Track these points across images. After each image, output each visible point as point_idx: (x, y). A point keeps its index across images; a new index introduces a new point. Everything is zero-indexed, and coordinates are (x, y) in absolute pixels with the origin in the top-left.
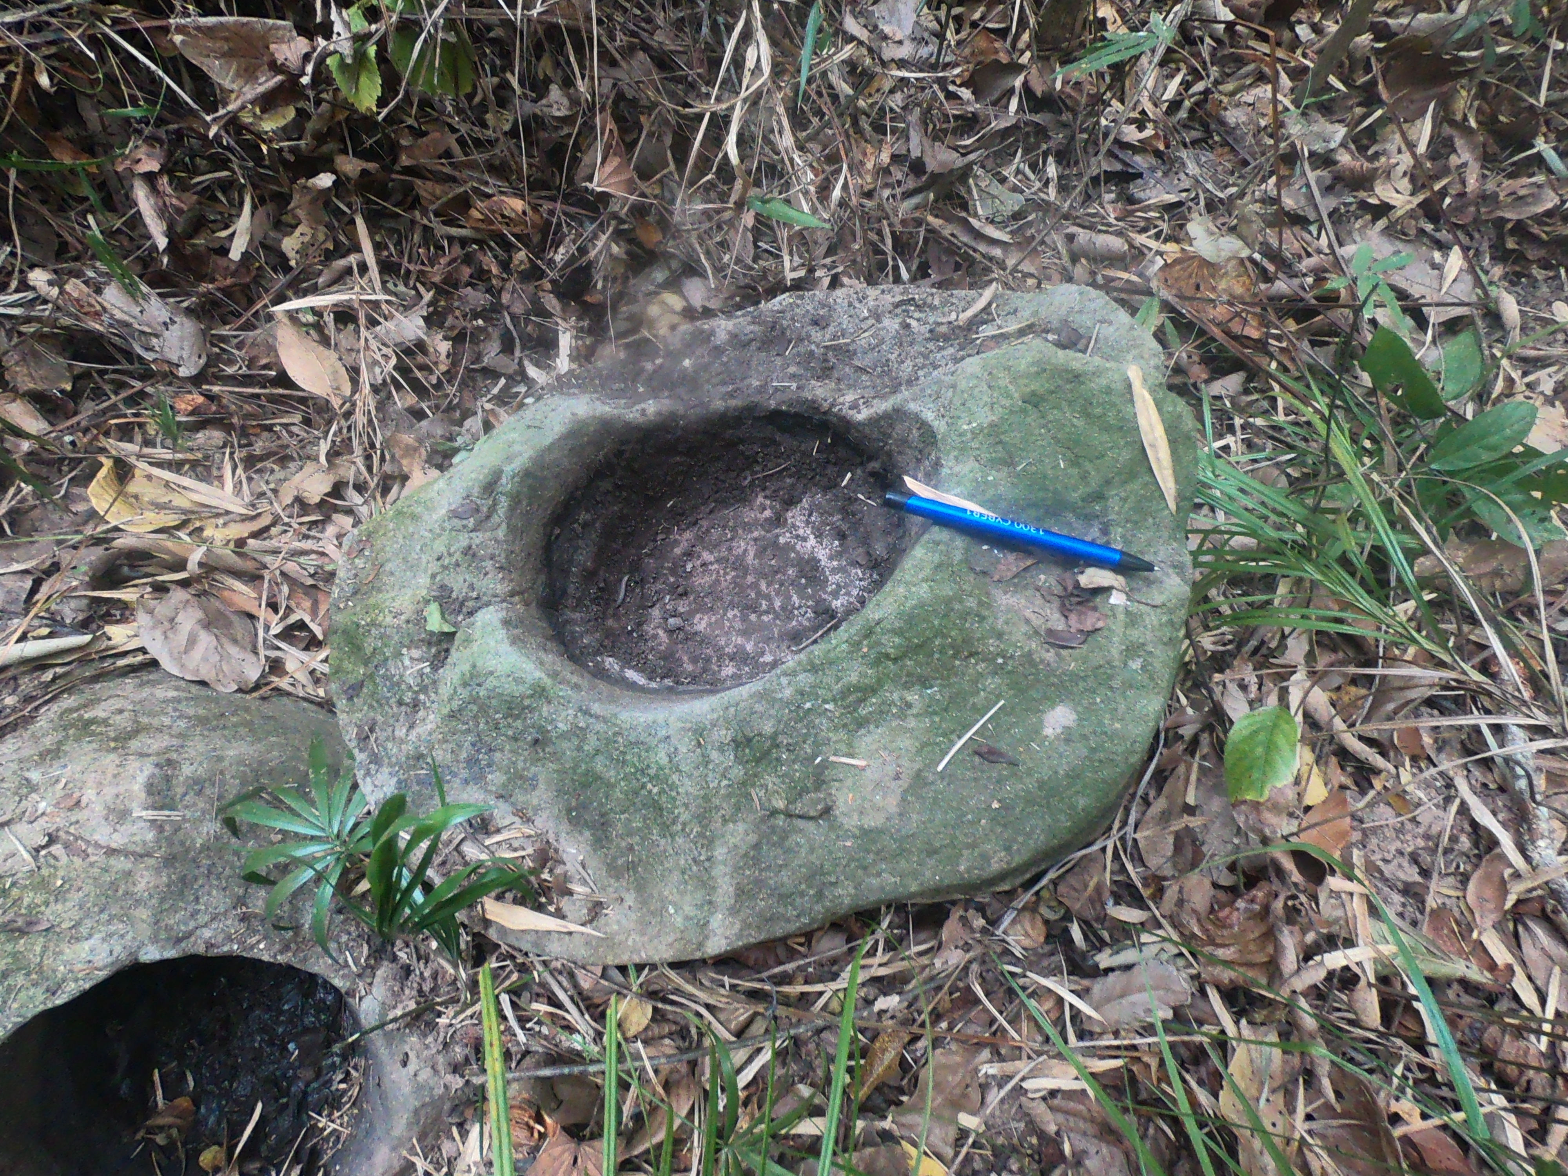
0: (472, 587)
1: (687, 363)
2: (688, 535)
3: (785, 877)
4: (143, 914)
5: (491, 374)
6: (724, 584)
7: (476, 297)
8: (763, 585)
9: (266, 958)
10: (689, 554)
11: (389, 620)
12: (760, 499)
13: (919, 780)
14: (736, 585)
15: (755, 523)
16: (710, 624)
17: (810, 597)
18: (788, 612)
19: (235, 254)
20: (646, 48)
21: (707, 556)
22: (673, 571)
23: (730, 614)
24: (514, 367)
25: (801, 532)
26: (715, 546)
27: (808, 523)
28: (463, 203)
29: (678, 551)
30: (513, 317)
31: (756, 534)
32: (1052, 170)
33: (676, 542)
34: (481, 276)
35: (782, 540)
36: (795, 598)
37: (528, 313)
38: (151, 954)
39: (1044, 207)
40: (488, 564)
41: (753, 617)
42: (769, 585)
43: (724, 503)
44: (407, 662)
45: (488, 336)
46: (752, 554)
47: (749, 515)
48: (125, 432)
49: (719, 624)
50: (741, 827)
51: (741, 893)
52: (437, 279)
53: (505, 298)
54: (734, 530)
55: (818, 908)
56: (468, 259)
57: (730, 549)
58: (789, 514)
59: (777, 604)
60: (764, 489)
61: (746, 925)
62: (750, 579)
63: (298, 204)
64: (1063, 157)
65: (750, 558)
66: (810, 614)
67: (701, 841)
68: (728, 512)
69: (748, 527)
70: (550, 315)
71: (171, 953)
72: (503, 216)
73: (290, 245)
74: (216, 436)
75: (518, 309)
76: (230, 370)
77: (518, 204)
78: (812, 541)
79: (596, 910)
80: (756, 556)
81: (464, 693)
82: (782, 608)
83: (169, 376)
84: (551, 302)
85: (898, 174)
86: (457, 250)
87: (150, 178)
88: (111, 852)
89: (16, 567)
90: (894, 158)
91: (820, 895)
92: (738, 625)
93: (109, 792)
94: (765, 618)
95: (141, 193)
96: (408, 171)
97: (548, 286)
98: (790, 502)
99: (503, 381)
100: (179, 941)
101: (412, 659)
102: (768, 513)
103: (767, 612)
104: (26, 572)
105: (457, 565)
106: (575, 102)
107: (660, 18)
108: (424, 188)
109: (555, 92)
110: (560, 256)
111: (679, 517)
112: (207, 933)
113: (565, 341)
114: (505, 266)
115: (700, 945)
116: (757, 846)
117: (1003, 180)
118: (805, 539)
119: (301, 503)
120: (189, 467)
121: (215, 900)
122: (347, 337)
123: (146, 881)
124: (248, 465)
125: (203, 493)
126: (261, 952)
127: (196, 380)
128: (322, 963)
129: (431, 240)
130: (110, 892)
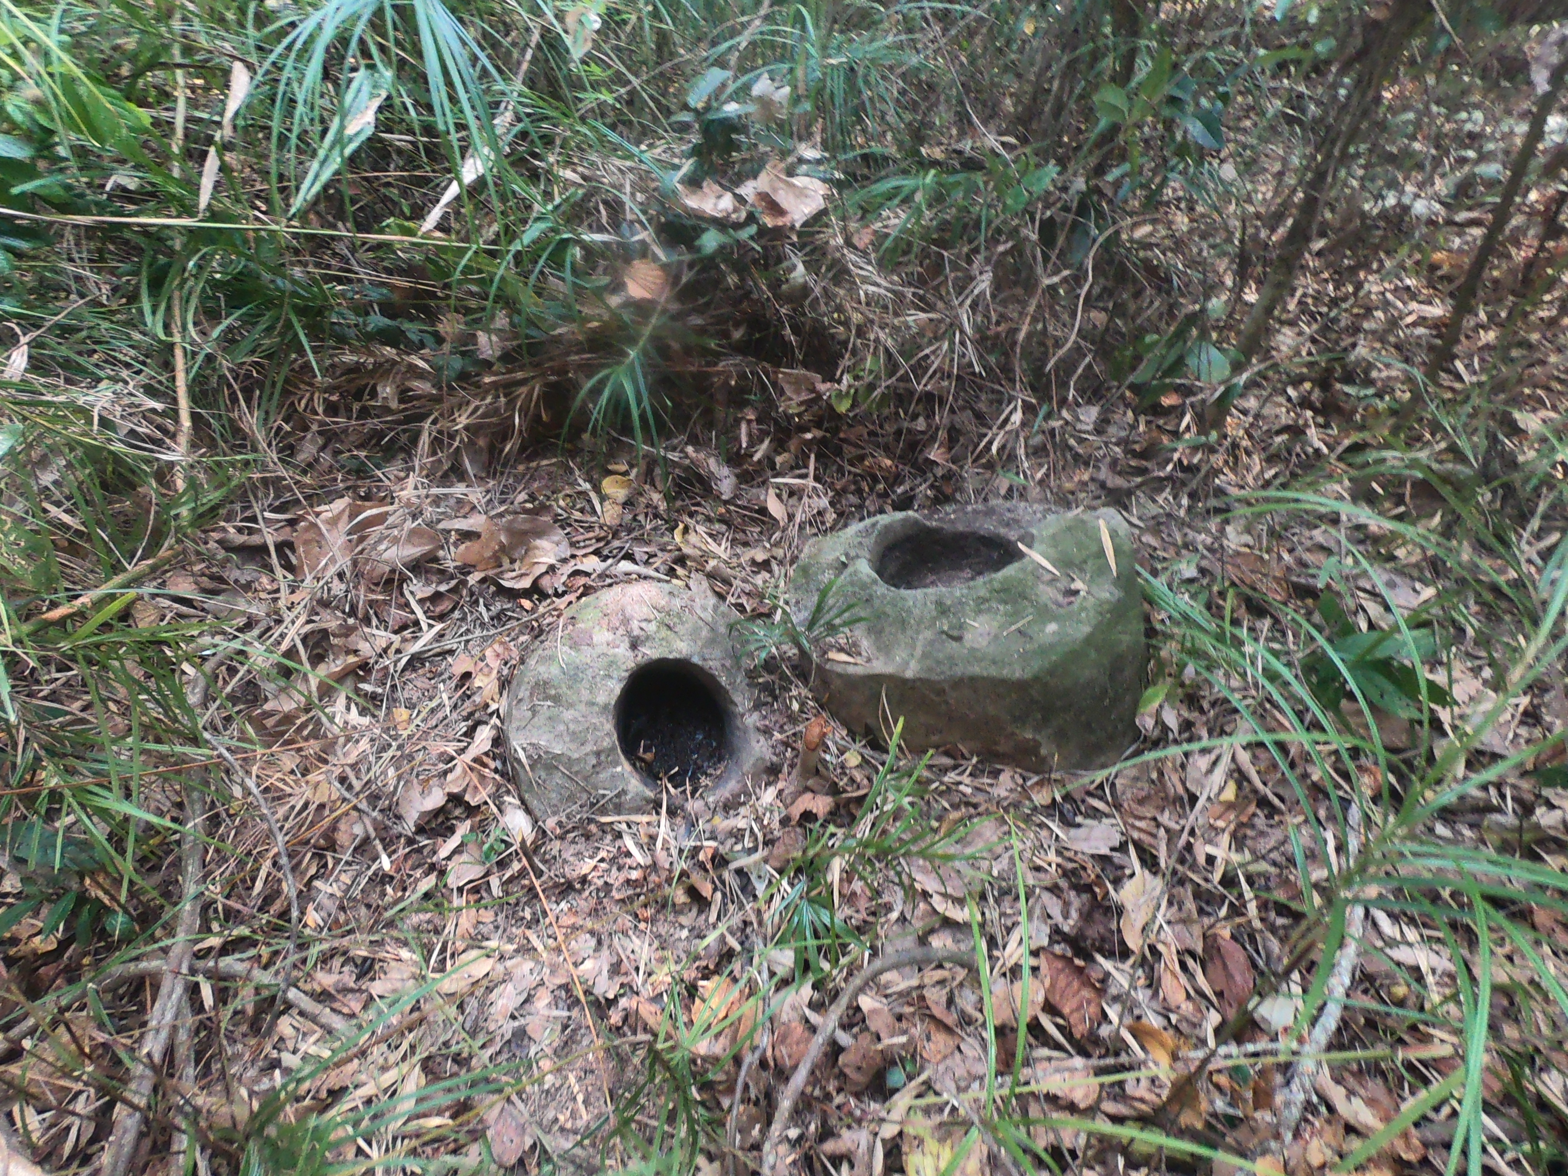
0: (859, 553)
3: (939, 657)
4: (699, 644)
7: (853, 499)
13: (996, 637)
19: (756, 458)
20: (972, 409)
28: (862, 458)
32: (1185, 501)
34: (859, 492)
39: (1176, 519)
47: (962, 575)
48: (691, 515)
50: (930, 634)
51: (924, 656)
52: (838, 488)
56: (855, 482)
61: (921, 671)
63: (793, 445)
64: (1192, 496)
71: (700, 663)
72: (880, 467)
73: (779, 460)
74: (724, 528)
76: (738, 502)
77: (889, 462)
79: (869, 660)
83: (718, 498)
85: (1092, 487)
86: (851, 477)
87: (749, 422)
88: (702, 620)
89: (645, 550)
90: (1092, 479)
95: (744, 427)
96: (842, 440)
100: (705, 660)
104: (646, 553)
106: (929, 426)
107: (983, 397)
108: (846, 448)
109: (921, 420)
110: (899, 490)
114: (871, 489)
116: (933, 642)
117: (1154, 501)
119: (754, 562)
120: (711, 535)
121: (717, 653)
122: (793, 501)
123: (705, 633)
124: (734, 542)
125: (713, 546)
126: (723, 680)
127: (726, 502)
128: (737, 698)
129: (841, 470)
130: (696, 631)
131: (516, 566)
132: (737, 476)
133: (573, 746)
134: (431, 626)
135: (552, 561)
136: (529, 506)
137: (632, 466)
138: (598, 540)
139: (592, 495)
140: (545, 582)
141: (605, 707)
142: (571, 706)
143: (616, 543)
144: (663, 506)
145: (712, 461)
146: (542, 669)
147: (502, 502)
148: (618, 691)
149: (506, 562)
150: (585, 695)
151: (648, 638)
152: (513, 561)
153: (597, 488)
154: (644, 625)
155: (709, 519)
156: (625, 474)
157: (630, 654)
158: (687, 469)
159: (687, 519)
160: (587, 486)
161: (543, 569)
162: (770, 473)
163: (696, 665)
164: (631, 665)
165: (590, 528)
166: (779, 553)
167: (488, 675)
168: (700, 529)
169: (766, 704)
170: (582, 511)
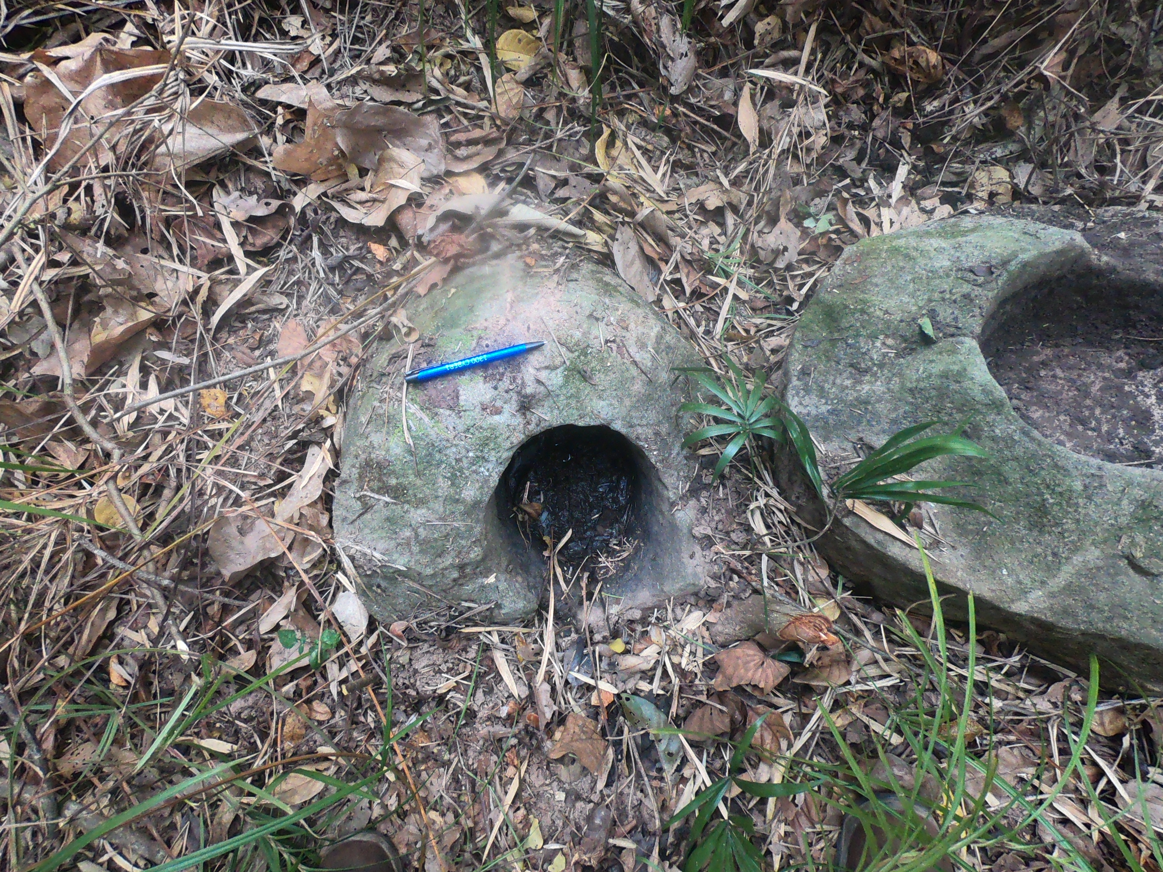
0: (956, 319)
1: (1122, 235)
2: (1049, 352)
3: (1102, 596)
4: (627, 402)
5: (841, 172)
6: (1064, 395)
7: (857, 114)
8: (1098, 411)
9: (653, 461)
10: (1044, 364)
11: (878, 313)
12: (1121, 353)
14: (1076, 401)
15: (1109, 367)
16: (1042, 417)
17: (1133, 436)
18: (1110, 437)
19: (727, 22)
21: (1059, 372)
22: (1028, 370)
23: (1062, 418)
24: (858, 175)
25: (1146, 390)
26: (1070, 368)
27: (1155, 386)
29: (1036, 359)
30: (875, 139)
31: (1107, 375)
33: (1038, 353)
35: (1127, 388)
36: (1121, 431)
37: (884, 139)
38: (618, 426)
40: (977, 311)
41: (1080, 428)
42: (1102, 413)
43: (1090, 344)
44: (878, 344)
45: (852, 145)
46: (1098, 387)
47: (1106, 359)
48: (622, 115)
49: (1050, 420)
50: (1097, 553)
51: (1068, 589)
52: (839, 90)
53: (877, 122)
54: (1089, 364)
55: (1100, 625)
56: (867, 84)
57: (1080, 376)
58: (1141, 374)
59: (1105, 428)
60: (1126, 348)
61: (1051, 608)
62: (1088, 402)
65: (1095, 389)
66: (1129, 447)
67: (1070, 546)
68: (1090, 351)
69: (1100, 367)
70: (901, 147)
71: (623, 431)
72: (916, 62)
73: (760, 28)
74: (665, 141)
75: (880, 134)
76: (693, 100)
77: (934, 57)
78: (1153, 399)
80: (1101, 389)
81: (937, 382)
82: (1107, 432)
83: (663, 89)
84: (906, 140)
86: (862, 74)
88: (635, 363)
89: (552, 172)
91: (1110, 619)
92: (1066, 427)
93: (641, 329)
94: (1090, 433)
97: (910, 126)
98: (1144, 366)
99: (848, 181)
100: (631, 426)
101: (884, 344)
102: (1123, 365)
103: (1093, 430)
104: (554, 177)
105: (955, 301)
108: (869, 20)
110: (931, 107)
111: (1045, 337)
112: (640, 430)
113: (902, 171)
115: (1013, 601)
116: (1099, 568)
118: (1148, 396)
119: (701, 206)
120: (645, 152)
121: (652, 416)
122: (772, 108)
123: (638, 387)
124: (676, 166)
125: (647, 173)
126: (653, 456)
127: (675, 99)
128: (669, 480)
129: (849, 58)
130: (623, 383)
131: (367, 182)
132: (698, 54)
133: (425, 560)
134: (250, 270)
135: (414, 186)
136: (391, 69)
137: (543, 13)
138: (487, 142)
139: (484, 60)
140: (406, 220)
141: (476, 504)
142: (421, 502)
143: (512, 155)
144: (583, 95)
145: (665, 22)
146: (376, 439)
147: (356, 57)
148: (494, 480)
149: (353, 172)
150: (443, 486)
151: (549, 394)
152: (363, 172)
153: (489, 46)
154: (543, 375)
155: (644, 123)
156: (530, 26)
157: (519, 420)
158: (624, 31)
159: (615, 121)
160: (476, 42)
161: (401, 199)
162: (743, 53)
163: (618, 434)
164: (518, 438)
165: (476, 120)
166: (740, 197)
167: (320, 376)
168: (632, 139)
169: (707, 487)
170: (467, 87)
